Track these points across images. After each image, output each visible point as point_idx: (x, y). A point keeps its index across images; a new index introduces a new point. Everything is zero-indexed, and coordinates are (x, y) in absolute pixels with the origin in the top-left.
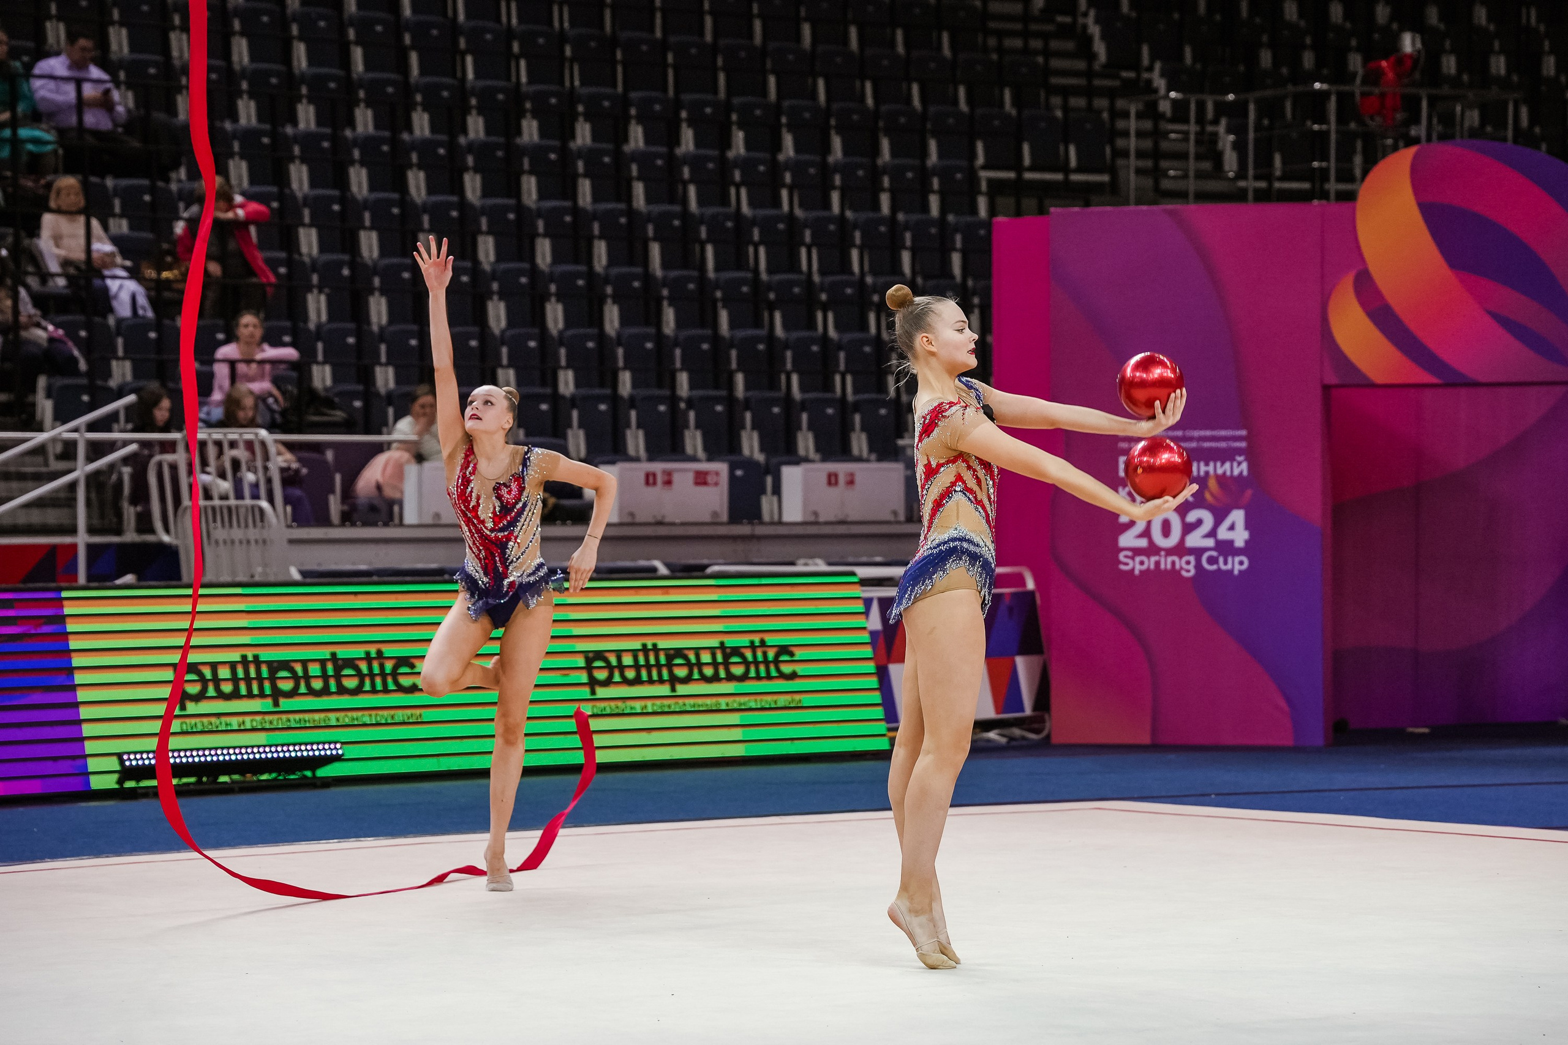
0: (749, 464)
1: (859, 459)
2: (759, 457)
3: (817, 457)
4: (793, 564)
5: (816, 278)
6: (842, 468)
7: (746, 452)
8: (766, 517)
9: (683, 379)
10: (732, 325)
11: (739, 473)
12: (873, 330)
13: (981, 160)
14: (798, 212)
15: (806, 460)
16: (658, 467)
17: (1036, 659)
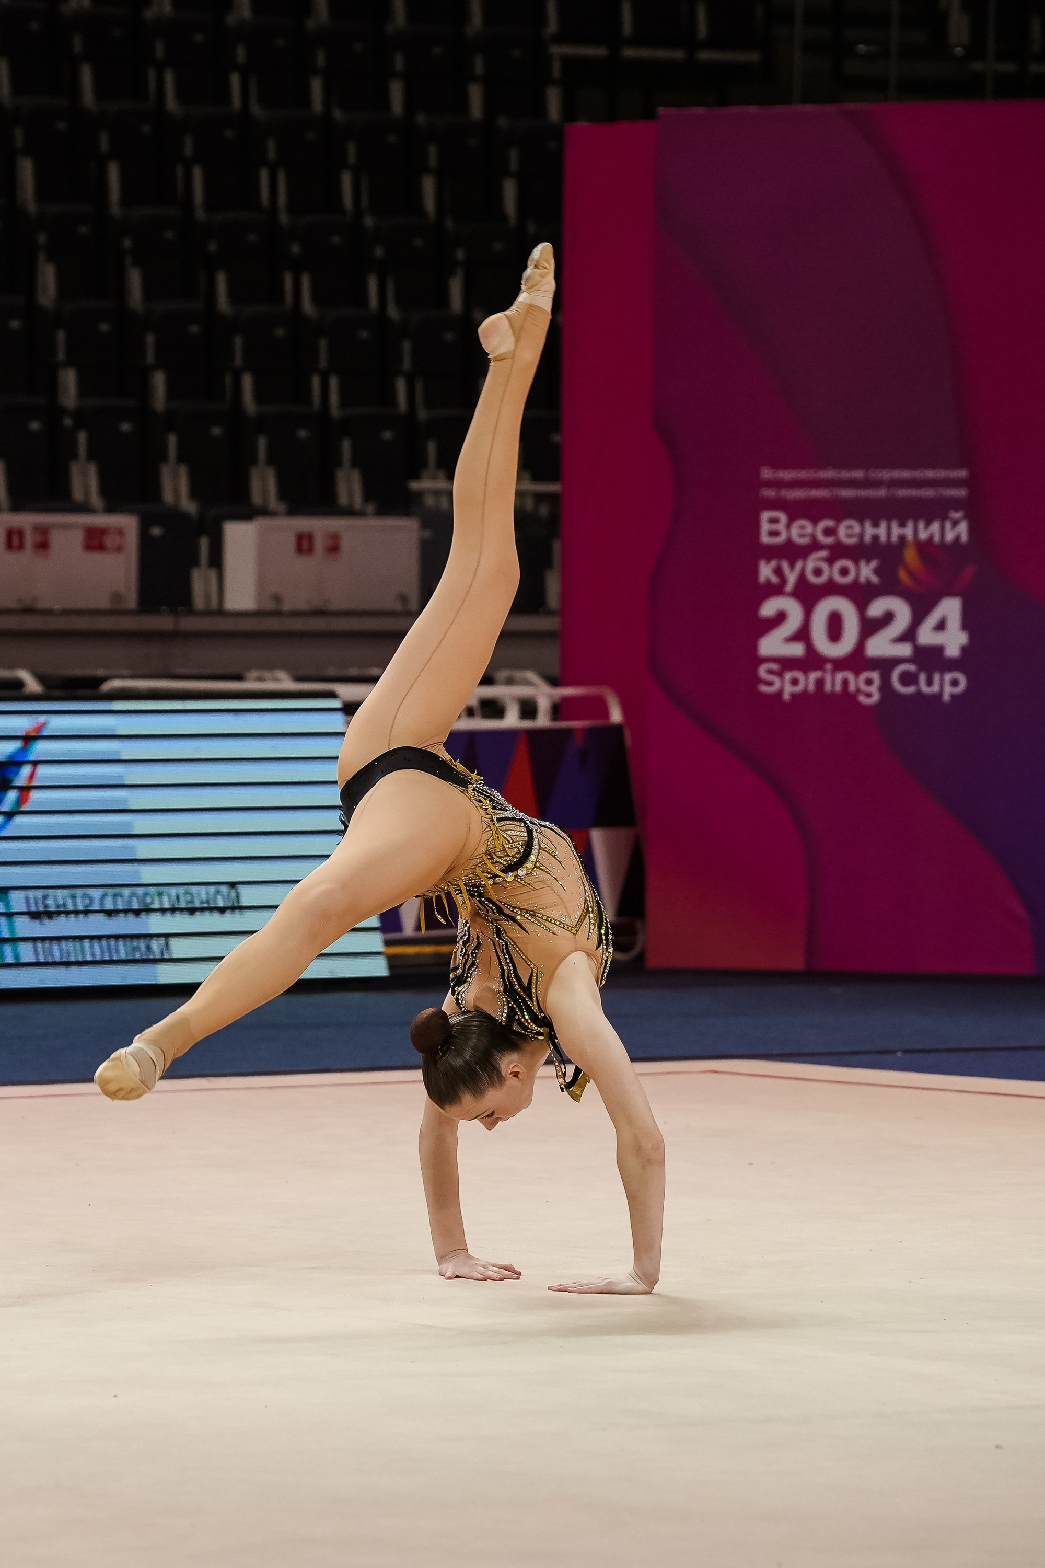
0: (173, 518)
1: (349, 512)
2: (189, 506)
3: (281, 507)
4: (239, 678)
5: (284, 218)
6: (319, 526)
7: (168, 496)
8: (199, 602)
9: (69, 379)
10: (149, 292)
11: (156, 531)
12: (374, 302)
13: (552, 26)
14: (256, 110)
15: (264, 512)
16: (27, 520)
17: (623, 835)
